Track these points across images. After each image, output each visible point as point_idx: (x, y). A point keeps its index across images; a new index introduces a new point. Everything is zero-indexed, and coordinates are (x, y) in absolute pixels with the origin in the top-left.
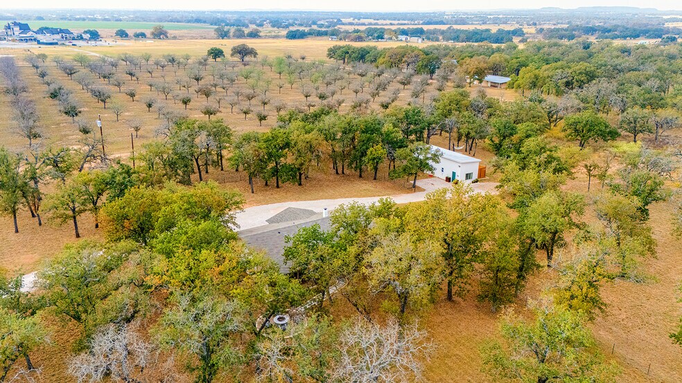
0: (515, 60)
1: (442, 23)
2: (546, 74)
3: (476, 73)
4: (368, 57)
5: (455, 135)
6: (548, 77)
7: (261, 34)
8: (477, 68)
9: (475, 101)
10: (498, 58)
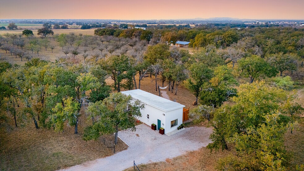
0: (190, 33)
1: (155, 23)
2: (210, 38)
3: (171, 40)
4: (115, 34)
5: (160, 76)
6: (211, 39)
7: (68, 27)
8: (172, 37)
9: (173, 52)
10: (182, 32)
